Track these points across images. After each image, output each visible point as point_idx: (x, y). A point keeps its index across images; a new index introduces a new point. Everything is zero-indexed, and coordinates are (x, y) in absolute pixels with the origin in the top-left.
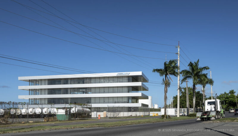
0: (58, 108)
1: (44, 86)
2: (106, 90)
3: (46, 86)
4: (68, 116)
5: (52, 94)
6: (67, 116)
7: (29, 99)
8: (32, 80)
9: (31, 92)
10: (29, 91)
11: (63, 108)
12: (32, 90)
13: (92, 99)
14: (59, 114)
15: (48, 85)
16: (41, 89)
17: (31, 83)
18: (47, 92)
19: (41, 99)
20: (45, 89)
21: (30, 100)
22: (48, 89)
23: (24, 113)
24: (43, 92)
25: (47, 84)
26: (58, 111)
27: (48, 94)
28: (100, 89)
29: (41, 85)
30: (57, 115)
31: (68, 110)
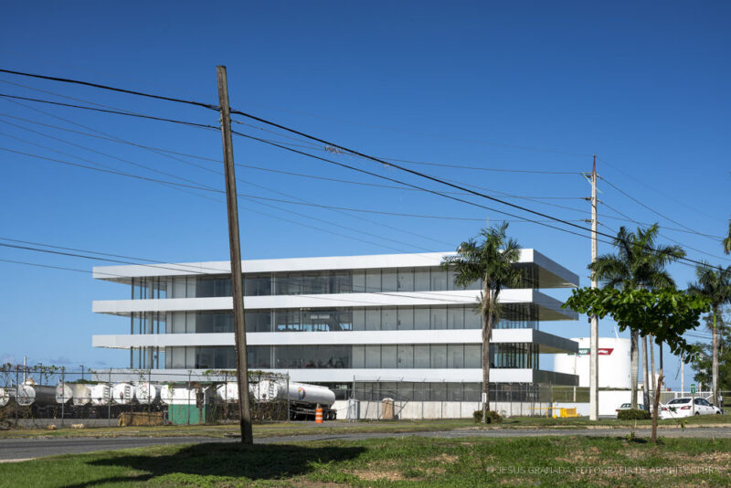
0: (174, 385)
1: (185, 299)
2: (406, 317)
3: (188, 299)
4: (204, 409)
5: (211, 331)
6: (201, 410)
7: (132, 348)
8: (141, 278)
9: (137, 321)
10: (130, 319)
11: (190, 385)
12: (143, 315)
13: (354, 349)
14: (175, 402)
15: (198, 296)
16: (173, 313)
17: (137, 289)
18: (192, 323)
19: (172, 347)
20: (187, 313)
21: (136, 353)
22: (199, 313)
23: (100, 399)
24: (180, 323)
25: (194, 293)
26: (173, 393)
27: (197, 332)
28: (385, 312)
29: (173, 297)
30: (169, 408)
31: (204, 390)
